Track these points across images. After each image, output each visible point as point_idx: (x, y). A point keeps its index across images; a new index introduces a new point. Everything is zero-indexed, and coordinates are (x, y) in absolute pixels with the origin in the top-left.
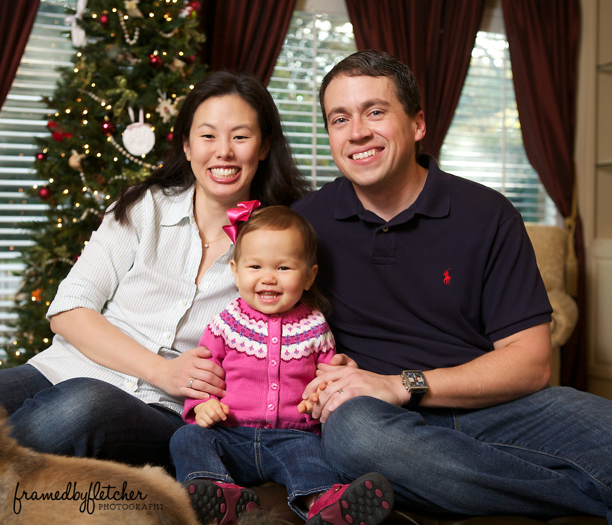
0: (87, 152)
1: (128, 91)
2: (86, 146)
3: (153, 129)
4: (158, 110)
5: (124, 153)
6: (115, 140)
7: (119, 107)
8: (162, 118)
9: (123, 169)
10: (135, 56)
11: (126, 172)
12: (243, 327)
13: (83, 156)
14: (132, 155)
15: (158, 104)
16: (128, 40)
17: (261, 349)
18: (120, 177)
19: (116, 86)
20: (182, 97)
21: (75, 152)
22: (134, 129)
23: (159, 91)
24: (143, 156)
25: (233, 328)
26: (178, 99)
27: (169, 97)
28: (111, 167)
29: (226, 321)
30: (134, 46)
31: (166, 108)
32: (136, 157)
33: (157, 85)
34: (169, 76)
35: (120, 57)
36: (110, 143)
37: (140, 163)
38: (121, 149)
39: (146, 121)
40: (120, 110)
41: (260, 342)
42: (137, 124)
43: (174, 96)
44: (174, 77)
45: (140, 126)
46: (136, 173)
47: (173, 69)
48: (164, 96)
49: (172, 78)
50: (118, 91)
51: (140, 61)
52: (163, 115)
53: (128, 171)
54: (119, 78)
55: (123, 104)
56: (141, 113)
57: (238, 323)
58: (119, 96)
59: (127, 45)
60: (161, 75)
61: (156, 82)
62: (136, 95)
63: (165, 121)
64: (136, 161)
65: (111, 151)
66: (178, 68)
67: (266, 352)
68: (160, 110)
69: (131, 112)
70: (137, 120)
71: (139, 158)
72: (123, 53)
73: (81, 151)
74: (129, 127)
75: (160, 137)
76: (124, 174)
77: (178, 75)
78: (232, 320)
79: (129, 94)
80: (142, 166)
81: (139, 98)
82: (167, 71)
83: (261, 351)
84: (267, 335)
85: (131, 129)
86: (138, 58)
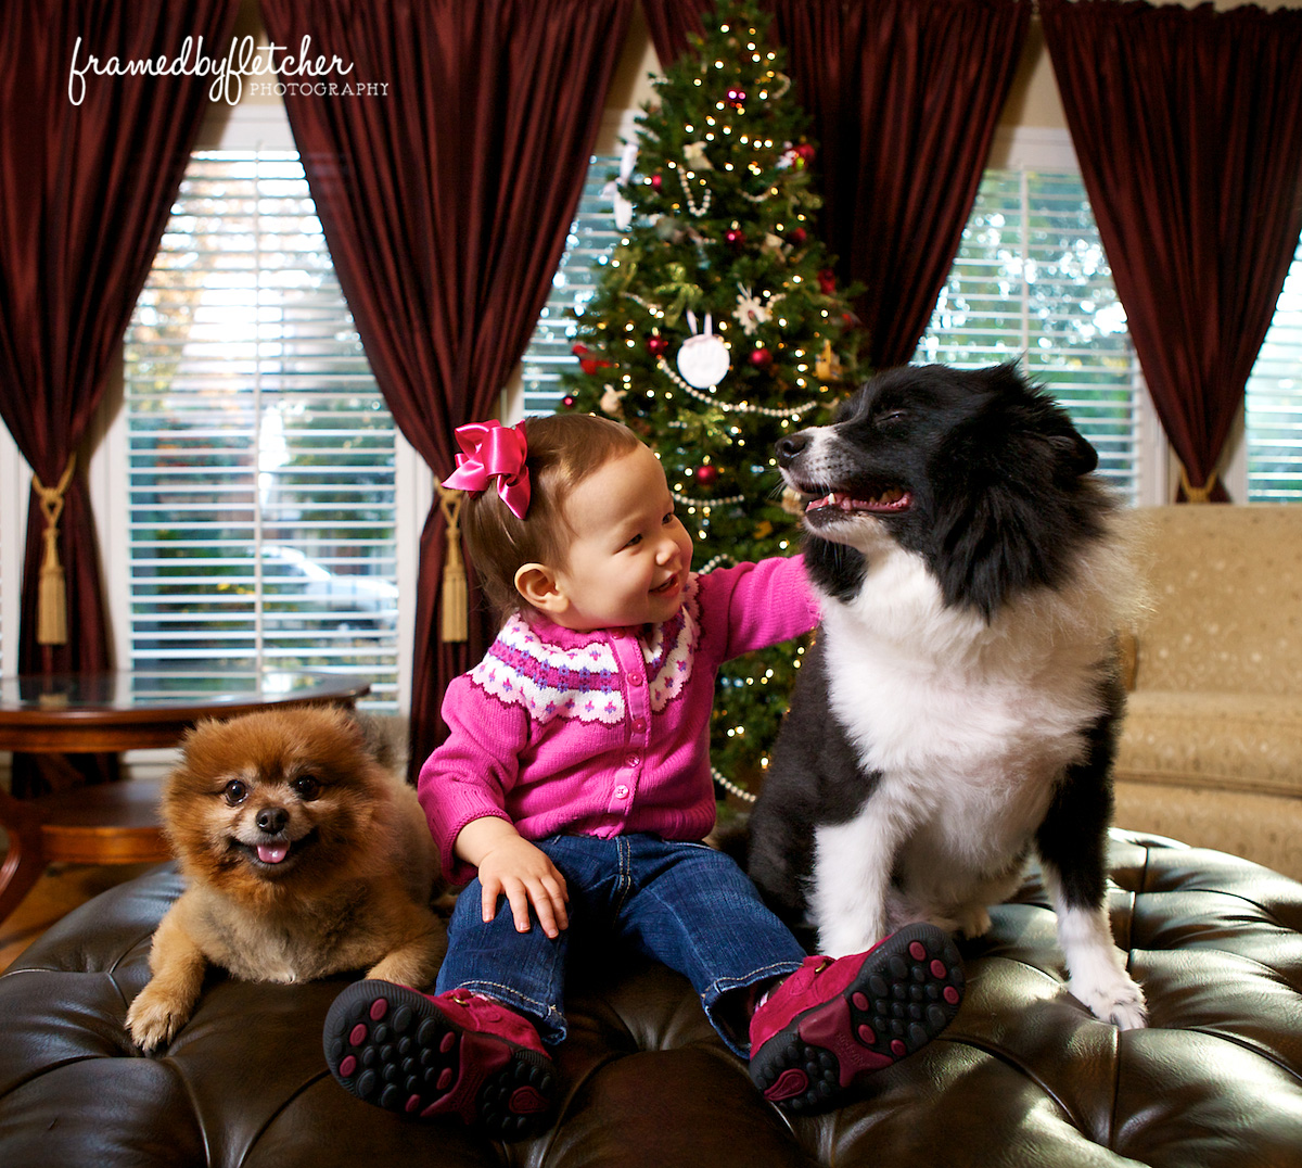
0: (627, 386)
1: (687, 286)
2: (627, 378)
3: (729, 345)
4: (736, 314)
5: (683, 385)
6: (669, 366)
7: (674, 312)
8: (743, 328)
9: (680, 411)
10: (703, 234)
11: (684, 415)
12: (560, 672)
13: (622, 394)
14: (694, 389)
15: (735, 305)
16: (693, 210)
17: (610, 703)
18: (677, 424)
19: (669, 280)
20: (780, 296)
21: (609, 388)
22: (697, 346)
23: (740, 286)
24: (713, 390)
25: (541, 680)
26: (773, 299)
27: (756, 293)
28: (662, 409)
29: (518, 668)
30: (703, 218)
31: (750, 312)
32: (701, 391)
33: (736, 275)
34: (759, 262)
35: (678, 234)
36: (662, 371)
37: (708, 400)
38: (677, 380)
39: (716, 331)
40: (675, 318)
41: (606, 690)
42: (700, 337)
43: (767, 294)
44: (766, 264)
45: (705, 340)
46: (702, 417)
47: (764, 250)
48: (748, 293)
49: (762, 265)
50: (673, 287)
51: (714, 241)
52: (745, 321)
53: (688, 414)
54: (673, 266)
55: (680, 308)
56: (708, 320)
57: (545, 665)
58: (674, 295)
59: (692, 217)
60: (745, 260)
61: (735, 272)
62: (700, 292)
63: (748, 332)
64: (702, 397)
65: (662, 382)
66: (772, 249)
67: (623, 706)
68: (741, 315)
69: (692, 319)
70: (701, 331)
71: (706, 391)
72: (681, 228)
73: (618, 386)
74: (687, 342)
75: (739, 357)
76: (681, 418)
77: (772, 259)
78: (530, 664)
79: (691, 290)
80: (711, 405)
81: (704, 296)
82: (756, 255)
83: (610, 708)
84: (617, 671)
85: (691, 346)
86: (710, 238)
